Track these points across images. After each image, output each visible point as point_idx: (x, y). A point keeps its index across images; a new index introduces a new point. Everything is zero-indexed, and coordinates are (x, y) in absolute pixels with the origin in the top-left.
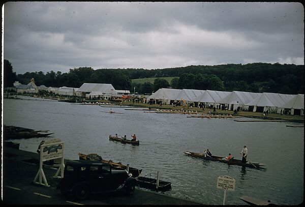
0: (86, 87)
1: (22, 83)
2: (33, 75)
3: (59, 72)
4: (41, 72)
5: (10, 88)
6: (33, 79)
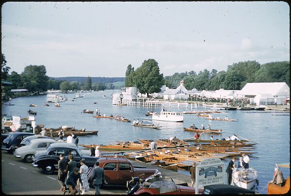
0: (250, 88)
1: (170, 86)
2: (183, 76)
3: (214, 71)
4: (193, 72)
5: (155, 95)
6: (182, 81)
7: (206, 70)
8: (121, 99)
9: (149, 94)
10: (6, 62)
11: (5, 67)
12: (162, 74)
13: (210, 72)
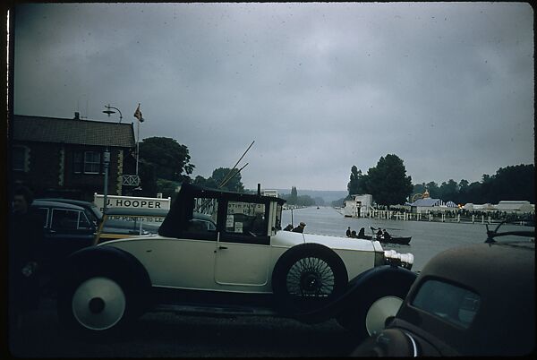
3: (464, 182)
6: (427, 193)
7: (451, 181)
8: (359, 209)
9: (391, 206)
10: (189, 158)
11: (187, 165)
12: (410, 177)
13: (458, 183)
